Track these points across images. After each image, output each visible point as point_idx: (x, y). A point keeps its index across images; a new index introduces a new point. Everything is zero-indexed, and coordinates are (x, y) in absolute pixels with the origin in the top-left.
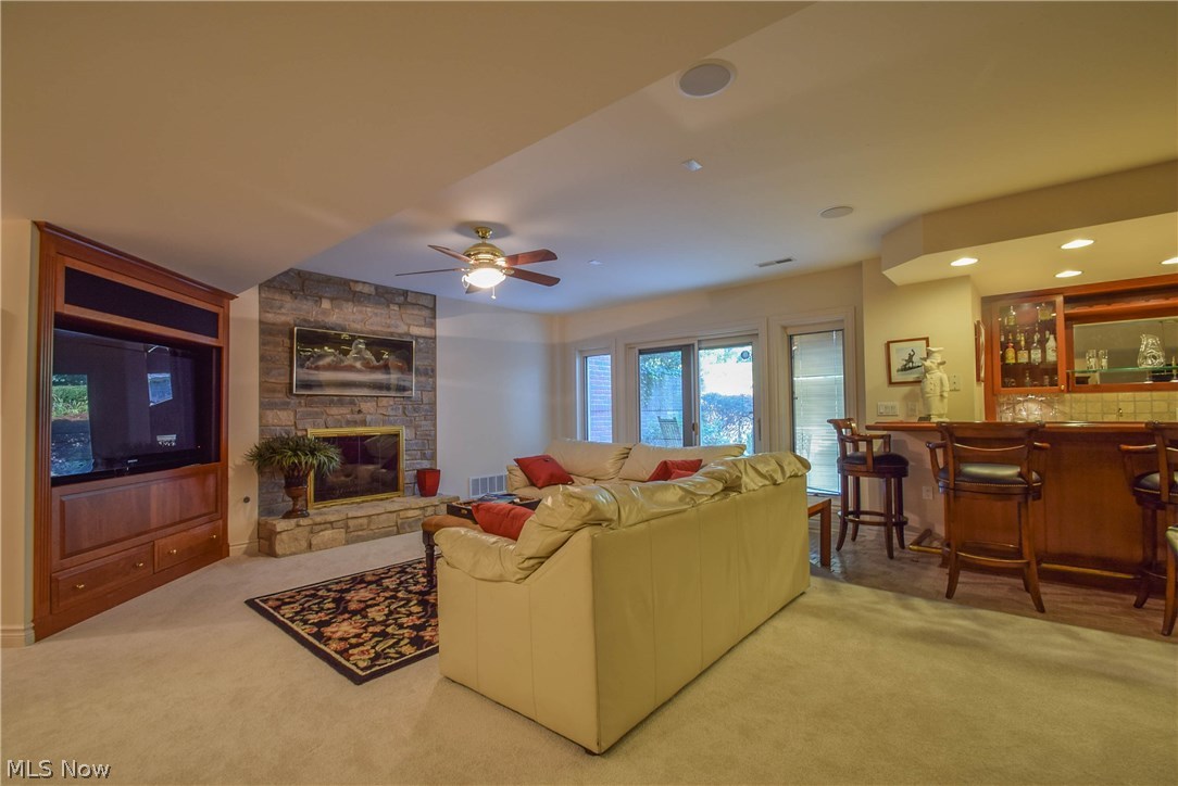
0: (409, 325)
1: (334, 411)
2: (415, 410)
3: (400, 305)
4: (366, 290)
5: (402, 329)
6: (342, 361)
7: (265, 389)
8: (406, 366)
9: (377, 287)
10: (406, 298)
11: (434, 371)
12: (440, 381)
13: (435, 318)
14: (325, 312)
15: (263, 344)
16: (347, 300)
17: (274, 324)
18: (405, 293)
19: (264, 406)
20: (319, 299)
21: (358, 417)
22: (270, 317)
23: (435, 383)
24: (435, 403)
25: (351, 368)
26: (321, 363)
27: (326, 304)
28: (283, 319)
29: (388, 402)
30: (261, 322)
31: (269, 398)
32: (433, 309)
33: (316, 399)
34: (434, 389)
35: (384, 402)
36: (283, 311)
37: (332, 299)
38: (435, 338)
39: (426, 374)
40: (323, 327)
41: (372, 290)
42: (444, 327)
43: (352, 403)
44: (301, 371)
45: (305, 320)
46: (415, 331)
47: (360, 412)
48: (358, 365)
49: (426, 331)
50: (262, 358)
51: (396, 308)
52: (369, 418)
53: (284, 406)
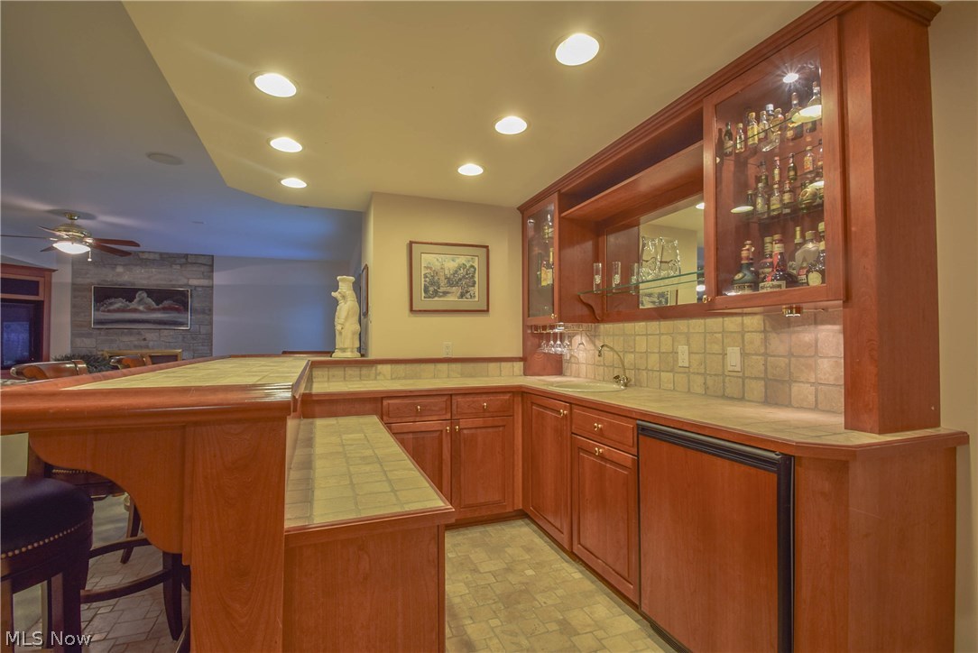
0: (188, 279)
1: (126, 339)
2: (193, 339)
3: (181, 265)
4: (152, 257)
5: (183, 281)
6: (128, 306)
7: (74, 325)
8: (182, 308)
9: (161, 254)
10: (187, 259)
11: (211, 310)
12: (215, 318)
13: (212, 271)
14: (119, 275)
15: (74, 297)
16: (136, 265)
17: (82, 285)
18: (186, 256)
19: (74, 335)
20: (114, 266)
21: (143, 343)
22: (80, 280)
23: (212, 319)
24: (211, 334)
25: (135, 311)
26: (112, 308)
27: (120, 269)
28: (88, 281)
29: (167, 333)
30: (73, 284)
31: (78, 329)
32: (212, 266)
33: (111, 331)
34: (211, 323)
35: (166, 332)
36: (88, 276)
37: (124, 265)
38: (212, 287)
39: (203, 312)
40: (116, 284)
41: (157, 257)
42: (219, 278)
43: (139, 334)
44: (96, 313)
45: (104, 281)
46: (194, 282)
47: (145, 339)
48: (141, 308)
49: (204, 282)
50: (74, 306)
51: (178, 267)
52: (151, 344)
53: (89, 335)
